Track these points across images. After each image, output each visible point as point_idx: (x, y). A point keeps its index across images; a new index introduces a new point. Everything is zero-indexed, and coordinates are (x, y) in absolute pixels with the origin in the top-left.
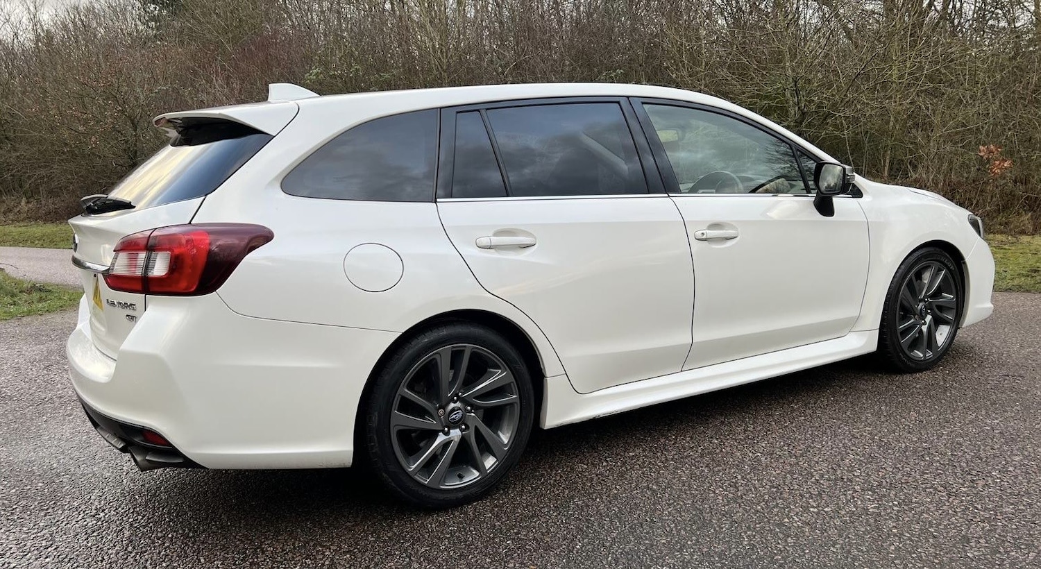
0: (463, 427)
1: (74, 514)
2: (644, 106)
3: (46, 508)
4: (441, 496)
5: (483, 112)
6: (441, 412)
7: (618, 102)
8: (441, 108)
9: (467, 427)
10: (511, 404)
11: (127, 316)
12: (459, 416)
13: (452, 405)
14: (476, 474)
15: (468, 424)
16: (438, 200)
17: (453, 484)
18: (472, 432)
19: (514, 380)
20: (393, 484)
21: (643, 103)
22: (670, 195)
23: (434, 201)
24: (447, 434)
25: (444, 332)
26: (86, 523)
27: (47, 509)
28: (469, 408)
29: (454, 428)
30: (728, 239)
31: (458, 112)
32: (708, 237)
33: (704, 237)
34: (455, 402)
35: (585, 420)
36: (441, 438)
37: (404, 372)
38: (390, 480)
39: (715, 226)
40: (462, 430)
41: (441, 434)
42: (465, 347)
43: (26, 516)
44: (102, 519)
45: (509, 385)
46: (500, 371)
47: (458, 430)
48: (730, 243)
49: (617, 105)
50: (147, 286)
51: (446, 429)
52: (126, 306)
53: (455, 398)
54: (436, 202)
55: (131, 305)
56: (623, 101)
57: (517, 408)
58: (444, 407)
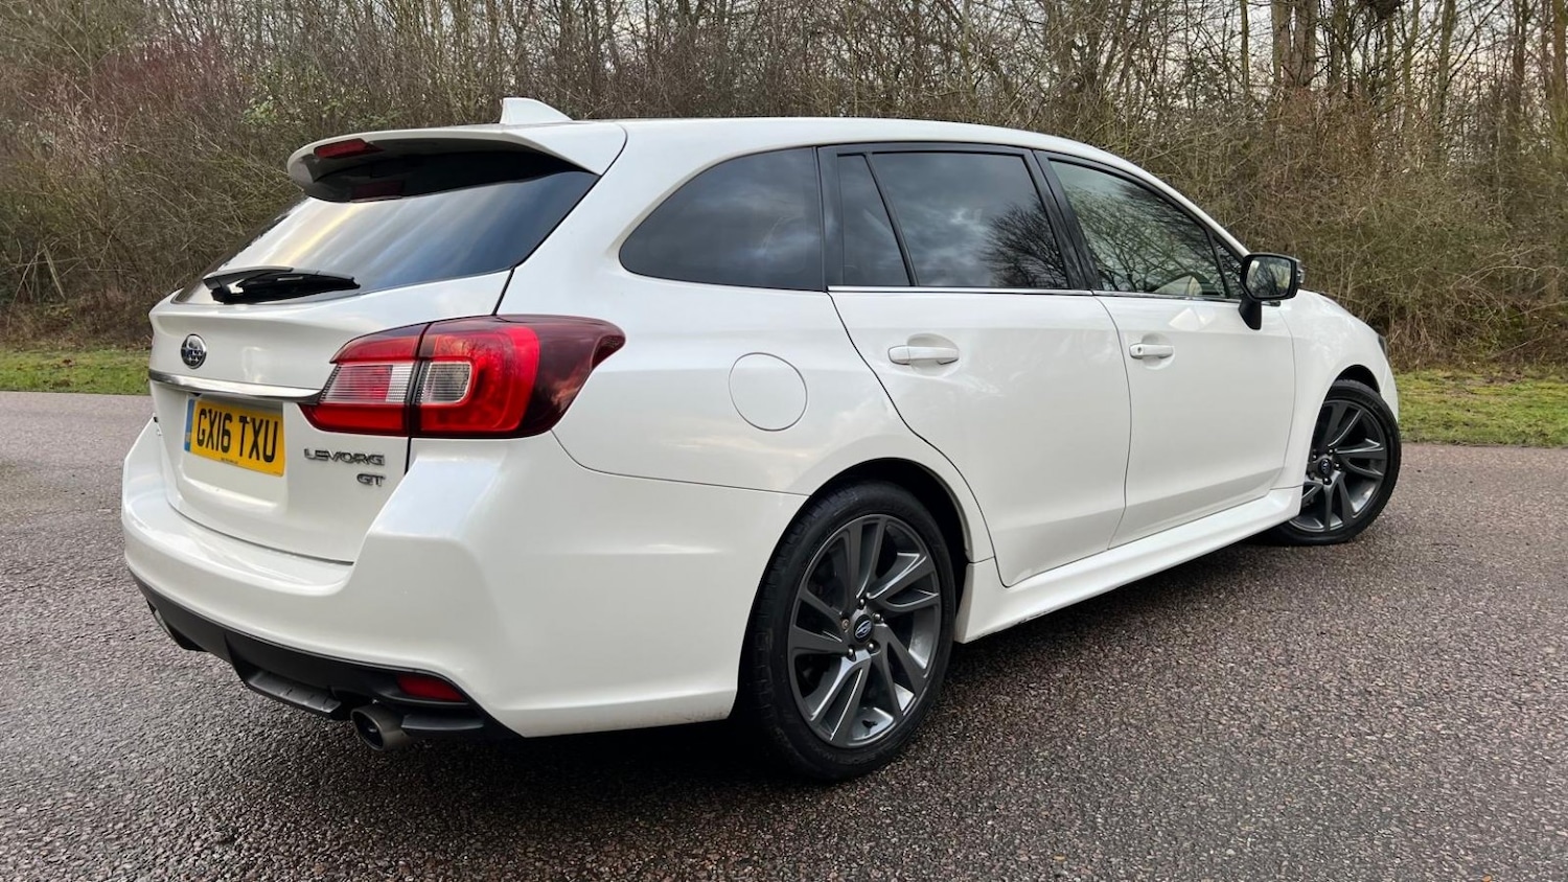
0: (871, 645)
1: (180, 841)
2: (1051, 162)
3: (113, 836)
4: (851, 760)
5: (870, 156)
6: (845, 623)
7: (1022, 156)
8: (818, 146)
9: (877, 645)
10: (929, 608)
11: (360, 476)
12: (868, 628)
13: (859, 613)
14: (890, 718)
15: (878, 640)
16: (830, 288)
17: (863, 737)
18: (883, 652)
19: (934, 569)
20: (790, 746)
21: (1051, 159)
22: (1095, 292)
23: (824, 289)
24: (852, 658)
25: (854, 495)
26: (215, 856)
27: (118, 839)
28: (878, 616)
29: (861, 648)
30: (1161, 357)
31: (839, 155)
32: (1147, 353)
33: (1141, 353)
34: (861, 608)
35: (1008, 627)
36: (846, 666)
37: (807, 561)
38: (786, 739)
39: (1149, 338)
40: (870, 651)
41: (844, 659)
42: (878, 518)
43: (83, 854)
44: (246, 846)
45: (928, 577)
46: (918, 555)
47: (865, 652)
48: (1165, 363)
49: (1020, 159)
50: (413, 422)
51: (851, 651)
52: (357, 458)
53: (862, 601)
54: (827, 291)
55: (373, 456)
56: (1028, 154)
57: (938, 612)
58: (847, 616)
